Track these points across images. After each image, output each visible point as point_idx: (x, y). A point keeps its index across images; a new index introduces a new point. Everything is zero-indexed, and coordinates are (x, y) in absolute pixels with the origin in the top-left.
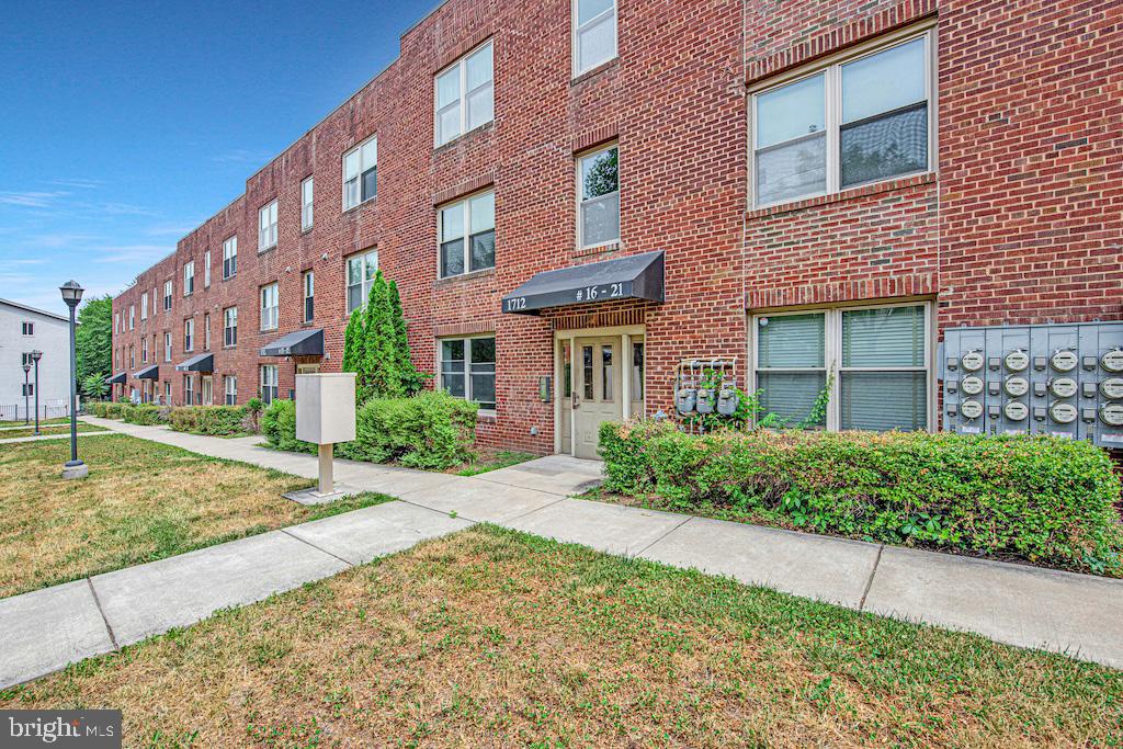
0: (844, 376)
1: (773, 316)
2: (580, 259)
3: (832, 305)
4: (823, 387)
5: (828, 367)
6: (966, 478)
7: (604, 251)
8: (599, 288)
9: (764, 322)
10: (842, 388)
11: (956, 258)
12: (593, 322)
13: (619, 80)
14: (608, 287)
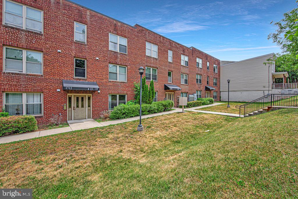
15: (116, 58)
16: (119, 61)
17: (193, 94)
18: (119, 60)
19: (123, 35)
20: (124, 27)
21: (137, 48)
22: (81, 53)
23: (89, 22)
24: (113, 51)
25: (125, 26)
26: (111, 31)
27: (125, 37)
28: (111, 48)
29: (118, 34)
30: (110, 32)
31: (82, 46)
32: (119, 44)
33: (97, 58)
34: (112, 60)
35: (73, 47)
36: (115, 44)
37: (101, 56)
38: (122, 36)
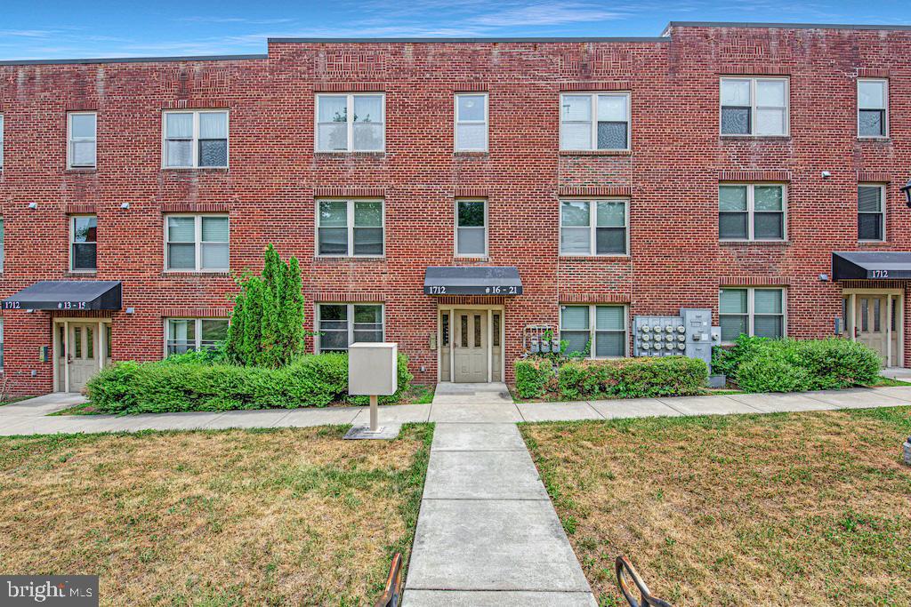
0: (597, 333)
1: (568, 305)
2: (460, 263)
3: (593, 303)
4: (589, 338)
5: (591, 329)
6: (676, 372)
7: (479, 260)
8: (502, 288)
9: (564, 308)
10: (596, 339)
11: (637, 290)
12: (470, 301)
13: (489, 166)
14: (507, 288)
15: (187, 189)
16: (195, 200)
17: (678, 314)
18: (195, 194)
19: (211, 104)
20: (216, 69)
21: (273, 134)
22: (81, 197)
23: (102, 100)
24: (176, 170)
25: (222, 64)
26: (167, 103)
27: (220, 105)
28: (170, 160)
29: (192, 106)
30: (165, 107)
31: (84, 176)
32: (196, 137)
33: (125, 205)
34: (171, 202)
35: (63, 187)
36: (182, 143)
37: (137, 194)
38: (210, 108)
